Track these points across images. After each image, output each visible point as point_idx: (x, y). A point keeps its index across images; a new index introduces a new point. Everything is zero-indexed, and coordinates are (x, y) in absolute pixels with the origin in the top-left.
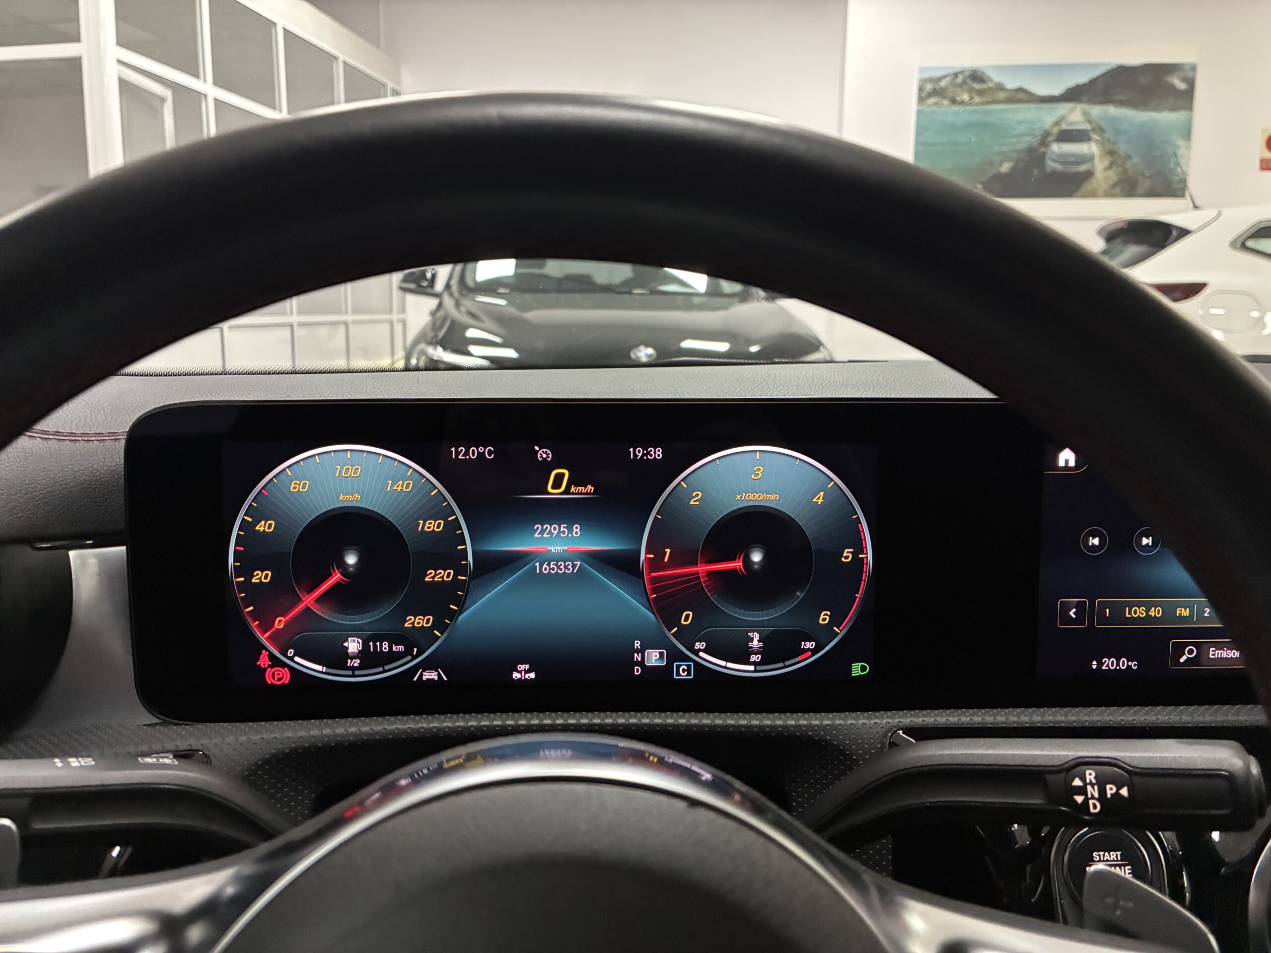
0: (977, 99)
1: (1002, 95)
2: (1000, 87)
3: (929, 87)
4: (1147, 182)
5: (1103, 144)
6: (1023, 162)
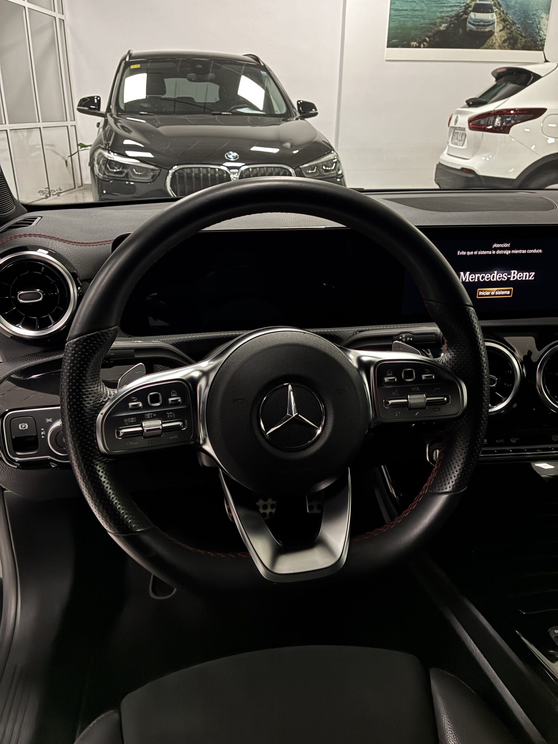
4: (523, 40)
5: (500, 14)
6: (454, 23)
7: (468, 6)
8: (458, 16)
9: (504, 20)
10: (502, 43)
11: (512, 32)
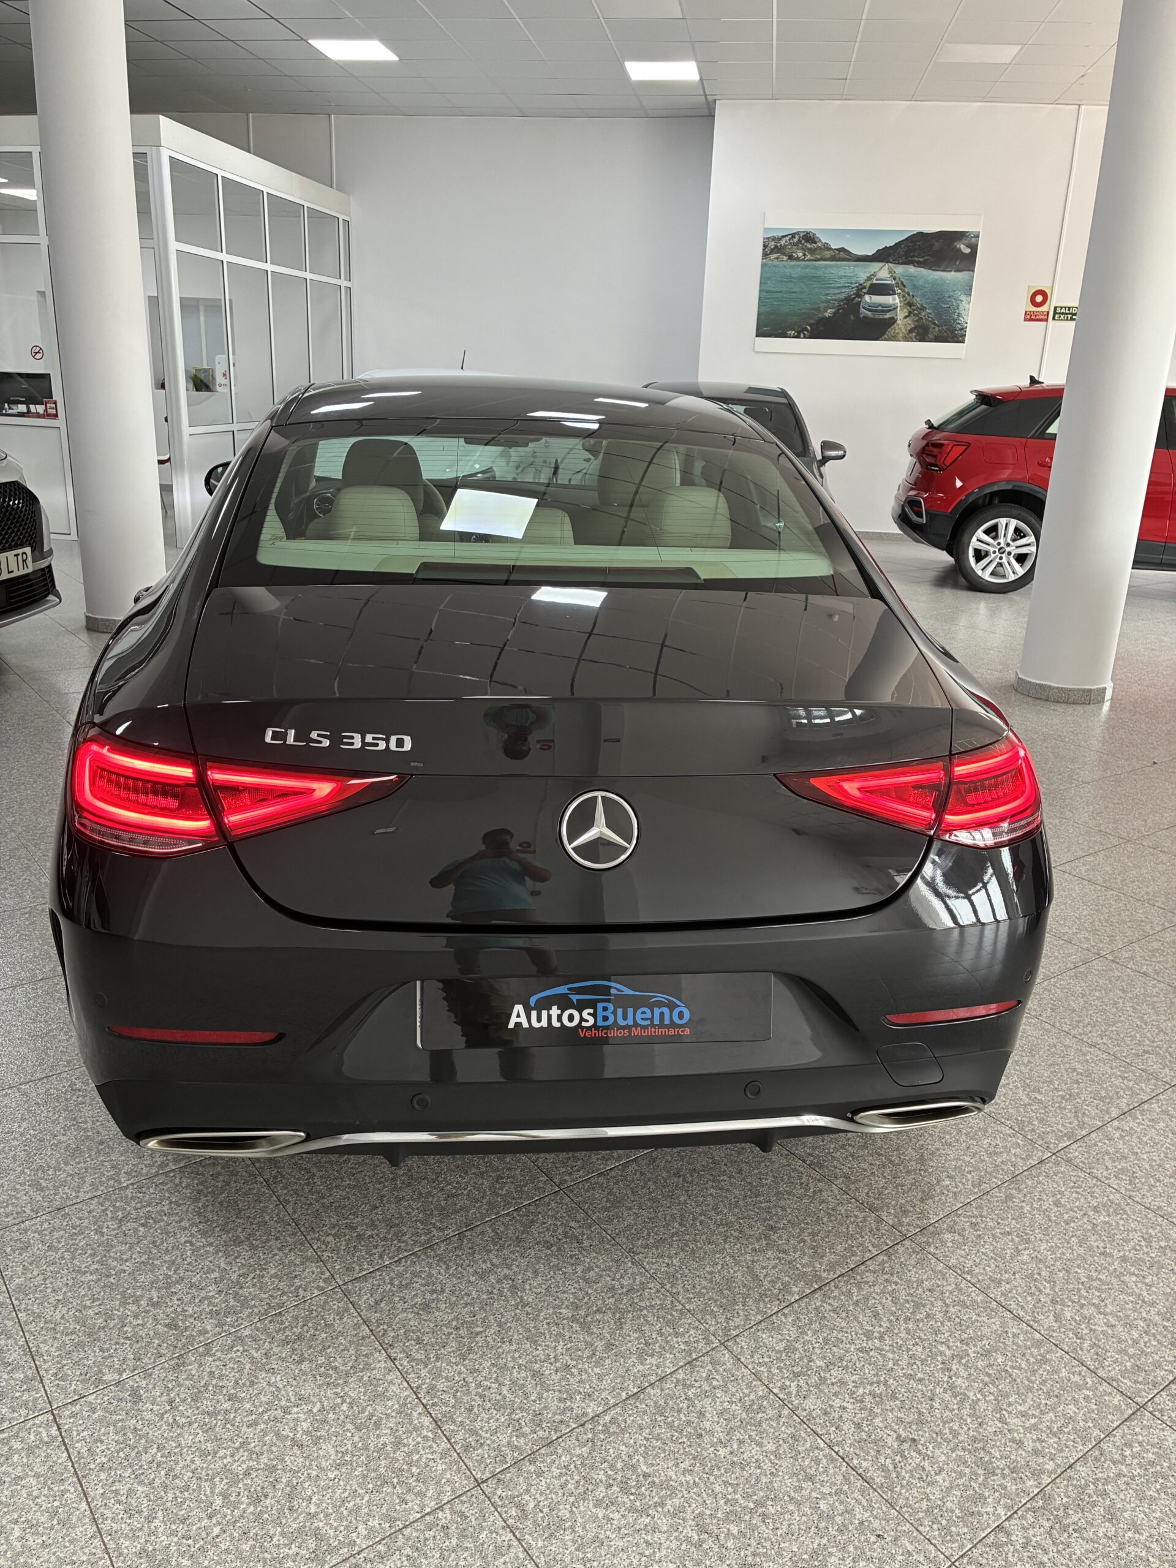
0: (809, 257)
1: (828, 254)
2: (827, 247)
3: (772, 244)
4: (937, 329)
5: (904, 296)
6: (842, 309)
7: (861, 287)
8: (848, 300)
9: (910, 304)
10: (908, 334)
11: (921, 318)
